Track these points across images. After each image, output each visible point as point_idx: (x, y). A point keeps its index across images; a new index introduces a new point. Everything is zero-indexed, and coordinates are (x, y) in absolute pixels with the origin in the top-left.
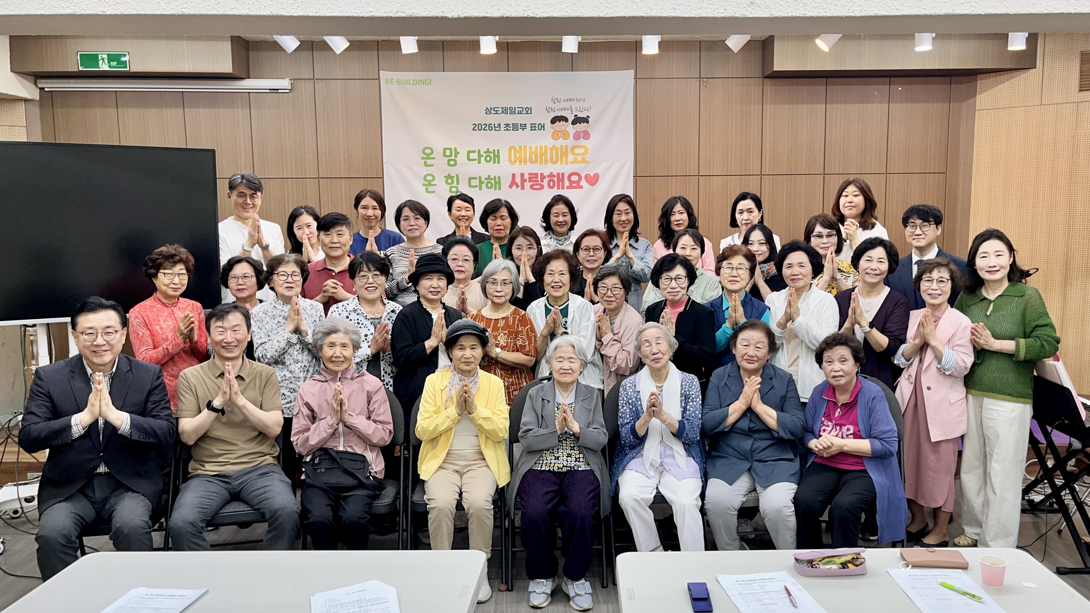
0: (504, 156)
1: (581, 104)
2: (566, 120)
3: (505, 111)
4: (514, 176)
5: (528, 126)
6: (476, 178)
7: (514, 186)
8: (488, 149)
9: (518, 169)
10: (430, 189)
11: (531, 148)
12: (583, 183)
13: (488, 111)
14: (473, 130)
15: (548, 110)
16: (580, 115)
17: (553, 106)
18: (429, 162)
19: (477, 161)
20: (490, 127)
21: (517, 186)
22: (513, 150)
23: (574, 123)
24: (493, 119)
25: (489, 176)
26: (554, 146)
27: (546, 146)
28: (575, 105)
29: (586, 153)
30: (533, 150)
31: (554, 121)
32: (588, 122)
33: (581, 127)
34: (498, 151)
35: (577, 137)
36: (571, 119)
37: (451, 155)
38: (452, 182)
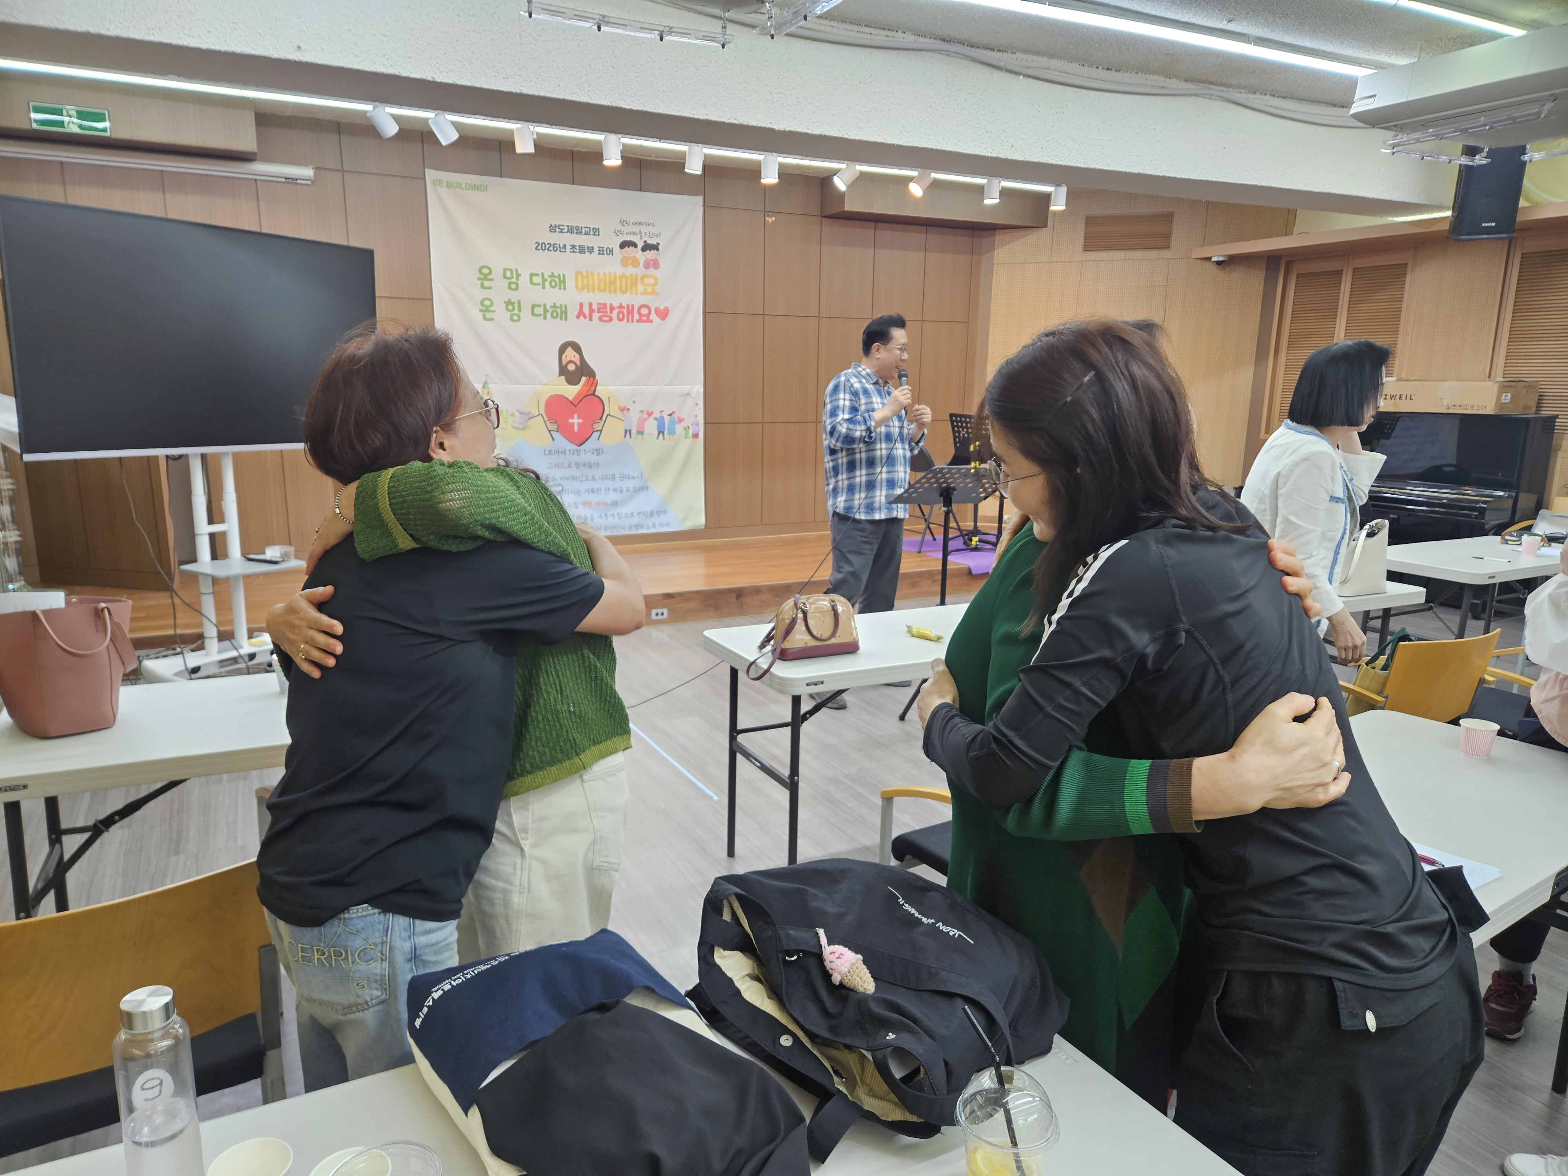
0: (570, 283)
1: (650, 229)
2: (636, 246)
3: (571, 230)
4: (581, 305)
5: (596, 250)
6: (539, 306)
7: (582, 317)
8: (553, 273)
9: (587, 298)
10: (488, 315)
11: (599, 274)
12: (653, 316)
13: (552, 229)
14: (536, 249)
15: (617, 233)
16: (650, 241)
17: (622, 228)
18: (486, 284)
19: (541, 286)
20: (555, 248)
21: (585, 317)
22: (579, 276)
23: (643, 249)
24: (557, 238)
25: (555, 304)
27: (615, 274)
28: (644, 229)
29: (656, 284)
30: (602, 277)
31: (624, 245)
33: (650, 255)
34: (564, 275)
35: (647, 266)
36: (640, 245)
37: (512, 277)
38: (513, 309)
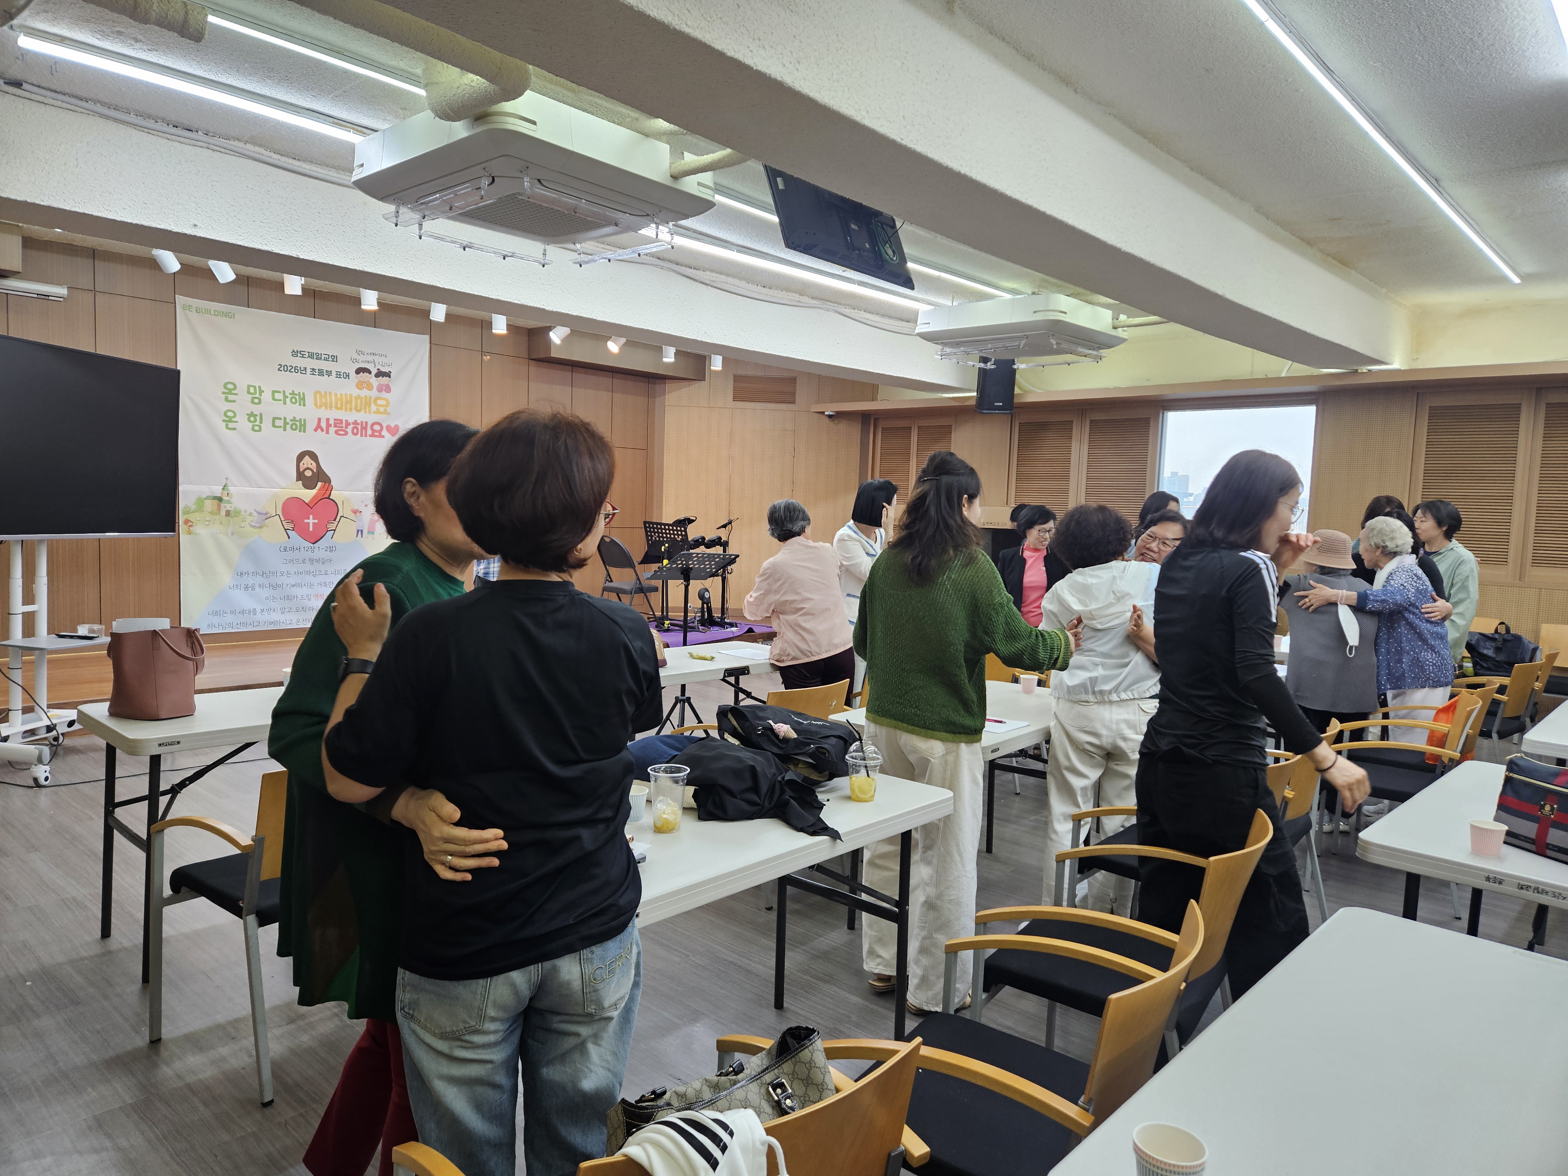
0: (309, 400)
1: (383, 359)
2: (370, 372)
3: (311, 355)
4: (319, 420)
5: (334, 373)
6: (280, 419)
7: (319, 430)
8: (293, 391)
9: (324, 414)
10: (231, 425)
11: (336, 394)
12: (385, 432)
13: (295, 354)
14: (279, 370)
15: (353, 360)
16: (383, 369)
17: (358, 357)
18: (230, 397)
19: (282, 402)
20: (296, 369)
21: (322, 430)
22: (318, 395)
23: (377, 375)
24: (298, 362)
25: (294, 418)
26: (359, 395)
27: (351, 395)
28: (377, 359)
29: (388, 405)
30: (339, 397)
31: (359, 371)
32: (390, 377)
33: (384, 380)
34: (303, 393)
35: (380, 390)
36: (374, 371)
37: (255, 393)
38: (255, 421)
